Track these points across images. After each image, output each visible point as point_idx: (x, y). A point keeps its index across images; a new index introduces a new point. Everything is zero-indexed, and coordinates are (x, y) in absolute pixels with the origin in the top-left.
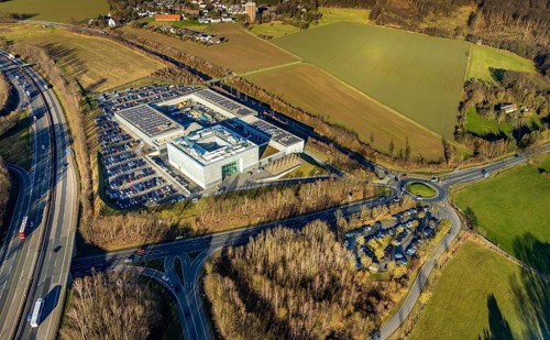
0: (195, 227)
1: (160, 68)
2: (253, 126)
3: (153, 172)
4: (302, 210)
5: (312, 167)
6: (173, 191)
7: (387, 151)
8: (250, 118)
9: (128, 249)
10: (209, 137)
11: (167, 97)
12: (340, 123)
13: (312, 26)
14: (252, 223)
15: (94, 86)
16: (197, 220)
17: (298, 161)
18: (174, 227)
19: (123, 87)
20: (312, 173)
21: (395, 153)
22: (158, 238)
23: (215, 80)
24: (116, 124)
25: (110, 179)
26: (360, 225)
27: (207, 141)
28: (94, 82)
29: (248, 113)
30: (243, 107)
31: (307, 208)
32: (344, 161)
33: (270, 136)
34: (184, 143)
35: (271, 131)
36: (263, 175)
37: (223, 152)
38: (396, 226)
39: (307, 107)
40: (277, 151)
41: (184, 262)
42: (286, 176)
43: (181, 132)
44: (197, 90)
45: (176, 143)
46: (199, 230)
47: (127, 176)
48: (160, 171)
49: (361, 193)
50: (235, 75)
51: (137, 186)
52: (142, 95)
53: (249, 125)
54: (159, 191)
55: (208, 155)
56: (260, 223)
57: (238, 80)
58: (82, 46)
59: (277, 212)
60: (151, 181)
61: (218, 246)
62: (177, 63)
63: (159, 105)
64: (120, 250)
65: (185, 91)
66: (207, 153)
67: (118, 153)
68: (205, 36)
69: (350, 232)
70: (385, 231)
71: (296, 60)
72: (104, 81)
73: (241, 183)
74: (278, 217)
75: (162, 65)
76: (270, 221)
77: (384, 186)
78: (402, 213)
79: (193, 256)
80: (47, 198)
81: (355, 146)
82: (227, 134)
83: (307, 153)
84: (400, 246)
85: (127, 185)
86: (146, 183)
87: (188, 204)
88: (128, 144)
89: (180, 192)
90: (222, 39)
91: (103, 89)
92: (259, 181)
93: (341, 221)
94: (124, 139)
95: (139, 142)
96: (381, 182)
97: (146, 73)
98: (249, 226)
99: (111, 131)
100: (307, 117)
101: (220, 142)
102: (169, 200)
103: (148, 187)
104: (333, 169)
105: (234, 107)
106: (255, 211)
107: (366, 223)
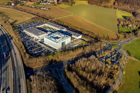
0: (57, 60)
1: (33, 17)
2: (66, 32)
3: (41, 46)
5: (85, 42)
6: (48, 51)
7: (103, 37)
8: (65, 30)
9: (40, 67)
10: (56, 35)
11: (38, 25)
12: (89, 30)
13: (73, 5)
14: (73, 58)
15: (14, 22)
16: (58, 58)
17: (81, 41)
18: (52, 60)
19: (23, 22)
20: (85, 44)
21: (105, 38)
22: (48, 64)
23: (50, 20)
24: (24, 33)
25: (28, 48)
26: (102, 56)
27: (55, 36)
28: (13, 21)
29: (64, 28)
30: (62, 27)
31: (87, 53)
32: (93, 40)
33: (72, 34)
34: (49, 37)
35: (72, 33)
36: (73, 45)
37: (61, 39)
38: (111, 56)
39: (78, 26)
40: (75, 38)
41: (57, 70)
42: (79, 45)
43: (46, 34)
44: (46, 23)
46: (59, 61)
47: (33, 47)
48: (43, 45)
49: (100, 48)
50: (56, 18)
51: (37, 50)
52: (30, 24)
54: (44, 51)
55: (57, 40)
56: (75, 58)
57: (57, 20)
58: (5, 11)
59: (79, 54)
60: (41, 48)
61: (66, 64)
62: (38, 16)
63: (36, 27)
64: (37, 68)
65: (43, 23)
66: (57, 39)
67: (28, 41)
68: (44, 8)
69: (100, 58)
70: (109, 57)
71: (72, 14)
72: (16, 21)
73: (67, 47)
74: (80, 56)
76: (78, 57)
77: (105, 46)
78: (112, 52)
79: (59, 68)
80: (10, 55)
81: (94, 36)
82: (61, 34)
83: (82, 38)
84: (114, 61)
85: (34, 50)
87: (54, 54)
88: (30, 38)
89: (50, 51)
90: (49, 9)
91: (17, 23)
92: (72, 46)
94: (29, 37)
95: (33, 37)
96: (104, 45)
97: (30, 18)
99: (24, 35)
100: (80, 29)
101: (59, 36)
102: (48, 53)
103: (40, 50)
104: (90, 42)
105: (59, 27)
106: (73, 55)
107: (104, 55)
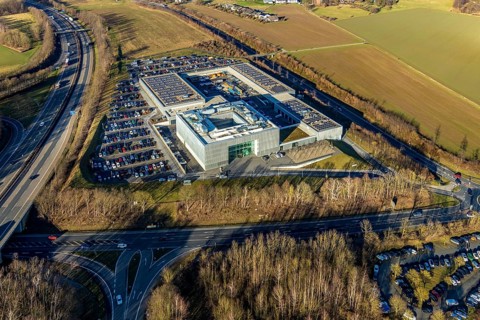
0: (175, 216)
1: (207, 40)
2: (286, 106)
3: (154, 144)
4: (322, 212)
5: (347, 159)
6: (166, 168)
7: (456, 148)
8: (285, 96)
9: (85, 231)
10: (226, 112)
11: (201, 68)
12: (398, 110)
13: (384, 11)
14: (252, 220)
15: (133, 52)
16: (181, 207)
17: (331, 150)
18: (150, 212)
19: (161, 55)
20: (347, 166)
21: (469, 153)
22: (126, 224)
23: (262, 54)
24: (136, 89)
25: (104, 146)
26: (400, 244)
27: (222, 117)
28: (135, 48)
29: (285, 90)
30: (280, 83)
31: (330, 211)
32: (393, 156)
33: (302, 117)
34: (194, 116)
35: (304, 112)
36: (280, 162)
37: (234, 131)
38: (456, 254)
39: (359, 89)
40: (306, 135)
41: (144, 260)
42: (312, 166)
43: (201, 103)
44: (235, 63)
45: (186, 116)
46: (179, 221)
47: (122, 145)
48: (162, 144)
49: (411, 199)
50: (284, 51)
51: (128, 157)
52: (176, 64)
53: (280, 104)
54: (150, 166)
55: (216, 133)
56: (261, 222)
57: (285, 56)
58: (142, 17)
59: (287, 211)
60: (145, 154)
61: (195, 245)
63: (190, 74)
65: (223, 62)
66: (216, 129)
67: (125, 119)
68: (264, 15)
69: (384, 252)
70: (438, 260)
71: (358, 41)
72: (145, 48)
73: (251, 168)
74: (287, 218)
75: (210, 37)
76: (275, 221)
77: (446, 194)
78: (468, 236)
79: (158, 255)
80: (26, 160)
81: (412, 139)
82: (247, 111)
83: (346, 140)
84: (459, 287)
85: (118, 155)
86: (139, 155)
87: (178, 184)
88: (140, 111)
89: (174, 170)
90: (280, 18)
91: (140, 56)
92: (274, 168)
93: (370, 236)
94: (138, 106)
95: (152, 109)
96: (443, 188)
97: (190, 44)
98: (246, 223)
99: (129, 96)
100: (356, 100)
101: (237, 119)
102: (159, 178)
103: (139, 160)
104: (378, 164)
105: (270, 82)
106: (258, 205)
107: (410, 243)
